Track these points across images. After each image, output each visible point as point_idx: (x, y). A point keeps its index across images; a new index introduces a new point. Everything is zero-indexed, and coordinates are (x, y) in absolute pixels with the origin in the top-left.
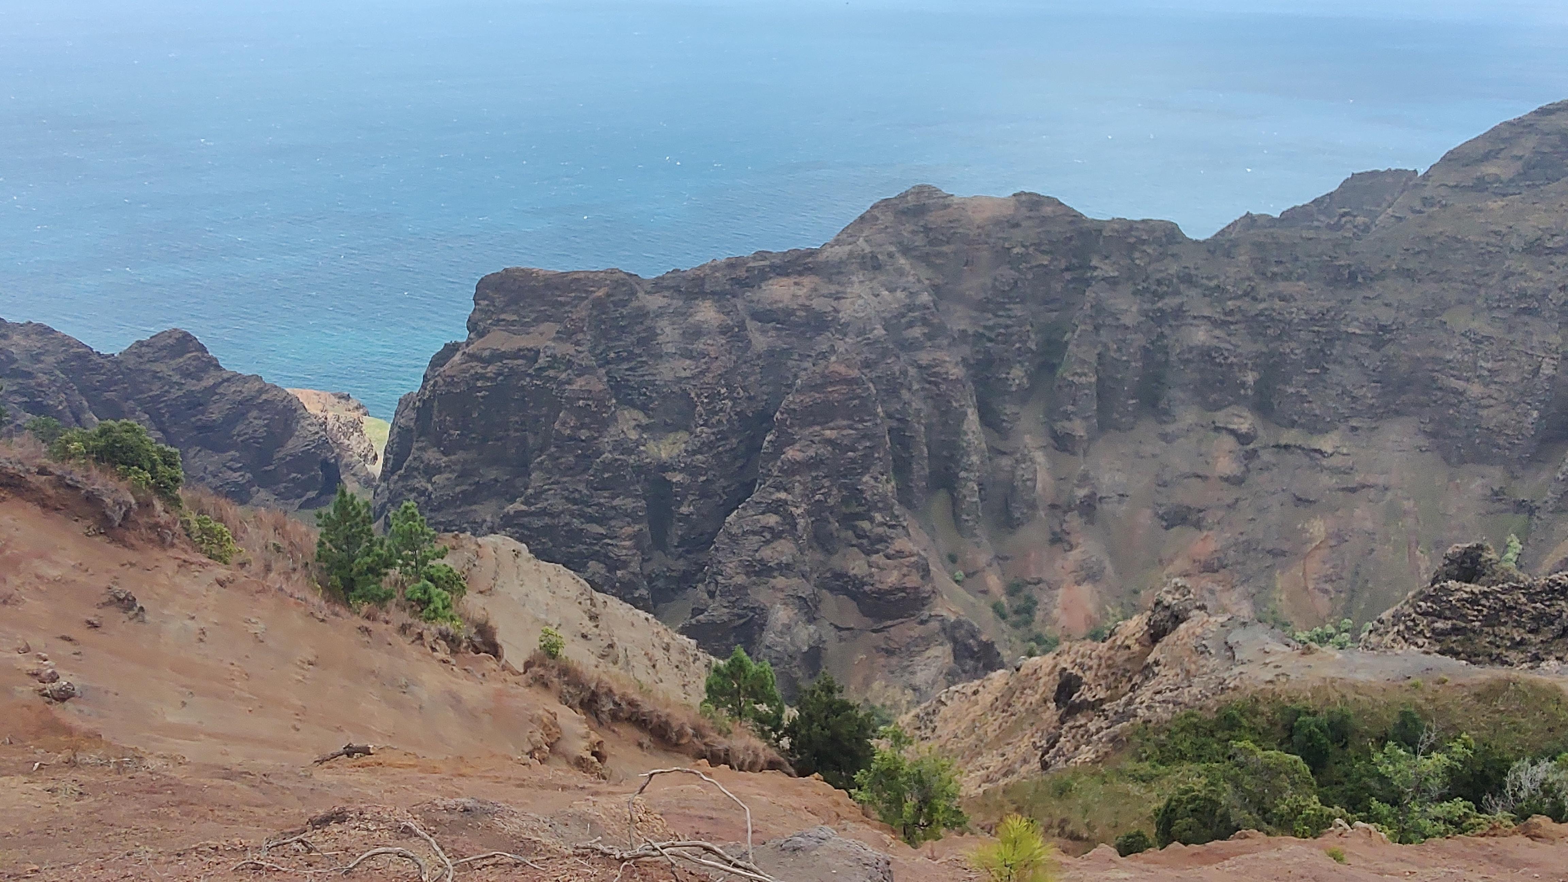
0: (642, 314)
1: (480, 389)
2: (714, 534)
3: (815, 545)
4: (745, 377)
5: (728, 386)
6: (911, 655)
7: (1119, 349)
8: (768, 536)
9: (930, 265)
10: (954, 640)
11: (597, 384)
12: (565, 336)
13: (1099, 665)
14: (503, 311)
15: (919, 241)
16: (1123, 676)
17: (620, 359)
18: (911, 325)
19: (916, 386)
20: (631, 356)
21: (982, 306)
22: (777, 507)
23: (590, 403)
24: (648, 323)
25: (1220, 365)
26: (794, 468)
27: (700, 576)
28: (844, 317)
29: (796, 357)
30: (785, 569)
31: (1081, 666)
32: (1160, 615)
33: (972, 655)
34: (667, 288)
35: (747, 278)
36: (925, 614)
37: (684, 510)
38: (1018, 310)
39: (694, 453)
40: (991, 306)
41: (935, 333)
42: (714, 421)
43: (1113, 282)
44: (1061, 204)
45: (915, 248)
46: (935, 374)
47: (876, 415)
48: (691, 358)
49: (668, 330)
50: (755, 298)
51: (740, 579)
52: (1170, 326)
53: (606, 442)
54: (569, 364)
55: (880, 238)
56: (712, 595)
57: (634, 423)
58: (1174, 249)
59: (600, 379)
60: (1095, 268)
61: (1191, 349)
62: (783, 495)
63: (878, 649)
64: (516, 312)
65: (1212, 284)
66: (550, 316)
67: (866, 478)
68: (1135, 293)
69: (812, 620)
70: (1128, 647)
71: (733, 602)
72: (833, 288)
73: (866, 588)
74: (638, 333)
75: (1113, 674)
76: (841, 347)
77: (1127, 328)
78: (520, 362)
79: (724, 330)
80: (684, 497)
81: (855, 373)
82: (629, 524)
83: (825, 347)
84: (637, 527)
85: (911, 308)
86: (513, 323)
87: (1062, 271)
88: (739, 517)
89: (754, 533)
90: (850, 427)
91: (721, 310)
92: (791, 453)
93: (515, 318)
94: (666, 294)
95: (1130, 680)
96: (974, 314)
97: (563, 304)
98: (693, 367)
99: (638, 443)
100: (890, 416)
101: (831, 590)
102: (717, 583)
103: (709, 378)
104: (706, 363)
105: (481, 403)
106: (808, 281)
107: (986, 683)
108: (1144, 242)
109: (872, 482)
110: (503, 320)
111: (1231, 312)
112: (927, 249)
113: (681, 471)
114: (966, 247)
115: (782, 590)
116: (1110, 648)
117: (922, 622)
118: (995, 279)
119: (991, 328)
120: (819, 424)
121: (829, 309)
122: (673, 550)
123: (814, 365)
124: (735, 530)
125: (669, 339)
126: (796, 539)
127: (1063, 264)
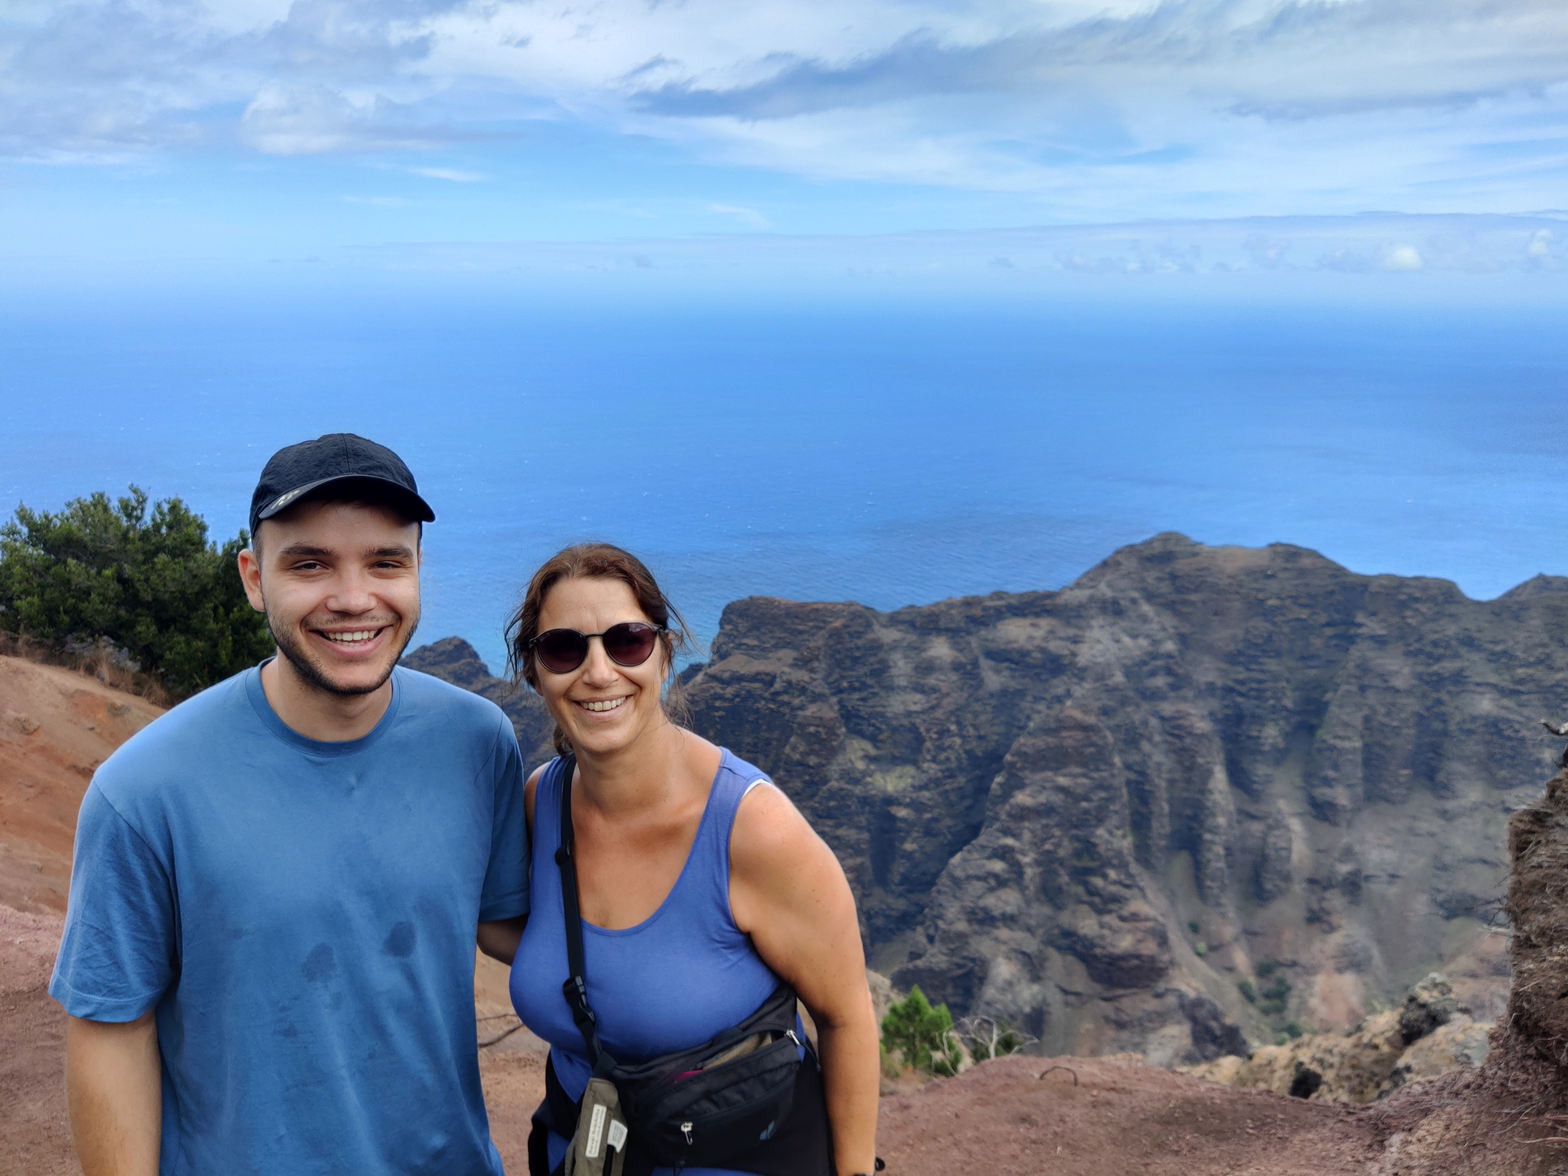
0: (876, 647)
1: (717, 709)
2: (936, 875)
3: (1042, 897)
4: (976, 715)
5: (958, 723)
6: (1144, 1031)
7: (1388, 714)
8: (993, 882)
9: (1176, 613)
10: (1194, 1020)
11: (828, 711)
12: (803, 663)
13: (1342, 1064)
14: (745, 635)
15: (1165, 588)
16: (1370, 1079)
17: (852, 689)
18: (1153, 674)
19: (1157, 738)
20: (864, 686)
21: (1233, 658)
22: (1003, 854)
23: (821, 729)
24: (882, 655)
25: (1510, 738)
26: (1023, 814)
27: (919, 918)
28: (1082, 660)
29: (1029, 698)
30: (1010, 920)
31: (1321, 1062)
32: (1415, 1014)
33: (1214, 1039)
34: (903, 622)
35: (983, 616)
36: (1161, 986)
37: (909, 846)
38: (1272, 665)
39: (921, 788)
40: (1241, 659)
41: (1179, 683)
42: (942, 756)
43: (1380, 642)
44: (1320, 557)
45: (1161, 595)
46: (1179, 727)
47: (1112, 765)
48: (923, 692)
49: (901, 663)
50: (990, 637)
51: (962, 926)
52: (1449, 692)
53: (834, 769)
54: (803, 690)
55: (1123, 583)
56: (931, 939)
57: (861, 753)
58: (1452, 609)
59: (831, 707)
60: (1360, 625)
61: (1474, 719)
62: (1010, 841)
63: (1107, 1019)
64: (758, 638)
65: (1499, 648)
66: (789, 643)
67: (1101, 832)
68: (1409, 654)
69: (1036, 978)
70: (1376, 1047)
71: (952, 950)
72: (1071, 632)
73: (1098, 951)
74: (872, 664)
75: (1358, 1076)
76: (1078, 691)
77: (1397, 691)
78: (756, 685)
79: (957, 667)
80: (908, 833)
81: (1091, 720)
82: (851, 856)
83: (1060, 691)
84: (859, 860)
85: (1154, 656)
86: (753, 648)
87: (1323, 626)
88: (964, 860)
89: (978, 878)
90: (1085, 776)
91: (955, 646)
92: (1022, 798)
93: (755, 643)
94: (901, 627)
95: (1378, 1085)
96: (1224, 666)
97: (801, 632)
98: (924, 701)
99: (865, 773)
100: (1128, 767)
101: (1059, 948)
102: (937, 928)
103: (939, 713)
104: (937, 698)
105: (717, 723)
106: (1046, 623)
107: (1215, 1070)
108: (1417, 600)
109: (1106, 836)
110: (745, 644)
111: (1521, 681)
112: (1174, 597)
113: (907, 806)
114: (1215, 596)
115: (1005, 943)
116: (1356, 1046)
117: (1158, 996)
118: (1247, 631)
119: (1242, 682)
120: (1051, 769)
121: (1066, 652)
122: (894, 887)
123: (1049, 708)
124: (959, 873)
125: (902, 672)
126: (1023, 889)
127: (1323, 618)
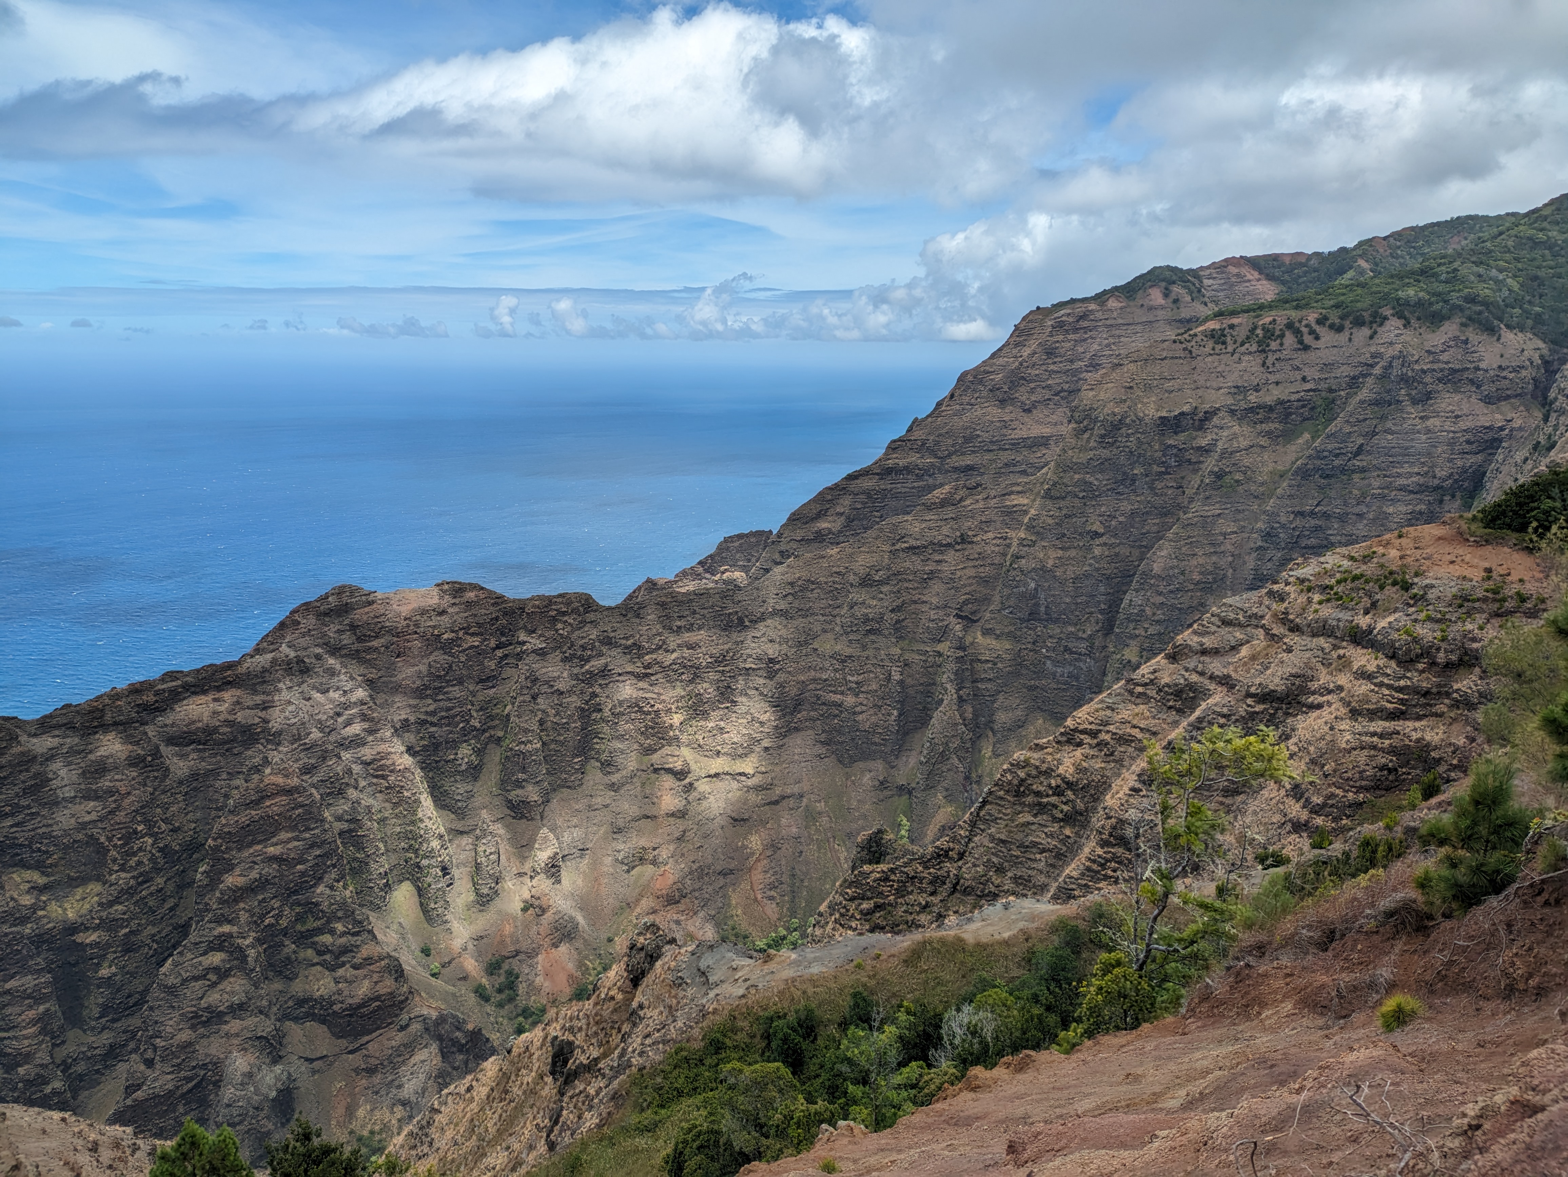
0: (28, 759)
2: (146, 991)
3: (271, 974)
4: (166, 807)
5: (145, 821)
6: (395, 1067)
7: (557, 714)
8: (213, 977)
9: (362, 661)
10: (440, 1038)
15: (347, 639)
16: (612, 1028)
18: (348, 723)
19: (362, 783)
20: (17, 809)
21: (420, 693)
22: (220, 944)
24: (36, 768)
25: (649, 713)
26: (237, 896)
27: (132, 1045)
28: (275, 725)
29: (224, 776)
30: (238, 1009)
31: (571, 1030)
32: (637, 958)
33: (461, 1049)
35: (157, 701)
36: (405, 1017)
37: (104, 972)
38: (456, 691)
39: (111, 904)
40: (428, 692)
41: (375, 726)
42: (132, 862)
43: (541, 653)
44: (482, 588)
45: (344, 647)
46: (382, 768)
47: (323, 820)
48: (97, 798)
49: (63, 772)
50: (169, 722)
51: (185, 1036)
52: (600, 685)
55: (303, 642)
56: (149, 1063)
57: (25, 887)
58: (591, 616)
60: (524, 643)
61: (621, 703)
62: (226, 928)
63: (357, 1071)
65: (629, 642)
67: (320, 889)
68: (565, 660)
69: (277, 1060)
70: (613, 998)
71: (178, 1065)
72: (259, 699)
73: (336, 1008)
74: (24, 782)
75: (603, 1029)
76: (275, 757)
77: (562, 693)
79: (135, 762)
80: (103, 957)
81: (295, 781)
82: (30, 1007)
83: (257, 760)
84: (42, 1008)
85: (347, 706)
87: (494, 649)
88: (176, 964)
89: (196, 978)
90: (296, 839)
91: (128, 740)
92: (232, 880)
94: (57, 732)
95: (619, 1031)
96: (413, 702)
98: (100, 808)
99: (34, 908)
100: (338, 819)
101: (296, 1019)
102: (155, 1048)
103: (121, 816)
104: (115, 801)
106: (229, 696)
107: (480, 1076)
108: (564, 614)
109: (328, 891)
111: (649, 666)
112: (356, 646)
113: (97, 928)
114: (395, 639)
115: (237, 1035)
116: (596, 1004)
117: (403, 1028)
118: (430, 666)
119: (433, 713)
120: (259, 842)
121: (257, 720)
122: (93, 1023)
123: (246, 781)
124: (171, 980)
125: (66, 782)
126: (248, 973)
127: (493, 643)
